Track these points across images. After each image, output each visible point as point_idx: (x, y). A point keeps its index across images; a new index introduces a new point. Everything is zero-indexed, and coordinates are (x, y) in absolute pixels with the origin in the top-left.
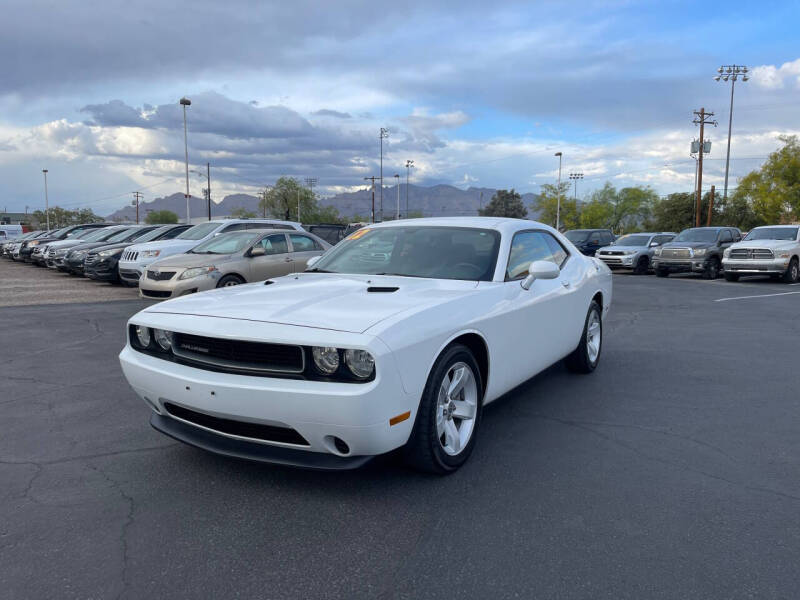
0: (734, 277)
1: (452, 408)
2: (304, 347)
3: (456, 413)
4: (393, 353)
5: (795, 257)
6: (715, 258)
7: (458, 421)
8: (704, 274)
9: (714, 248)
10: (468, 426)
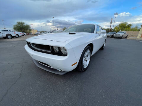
0: (114, 38)
1: (86, 58)
2: (51, 46)
3: (86, 59)
4: (73, 48)
5: (123, 35)
6: (113, 36)
7: (86, 61)
8: (111, 37)
9: (113, 34)
10: (88, 62)
